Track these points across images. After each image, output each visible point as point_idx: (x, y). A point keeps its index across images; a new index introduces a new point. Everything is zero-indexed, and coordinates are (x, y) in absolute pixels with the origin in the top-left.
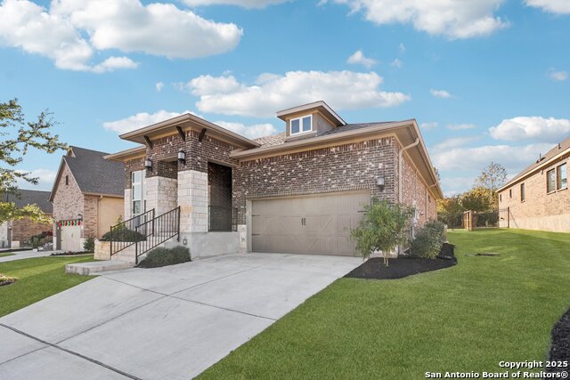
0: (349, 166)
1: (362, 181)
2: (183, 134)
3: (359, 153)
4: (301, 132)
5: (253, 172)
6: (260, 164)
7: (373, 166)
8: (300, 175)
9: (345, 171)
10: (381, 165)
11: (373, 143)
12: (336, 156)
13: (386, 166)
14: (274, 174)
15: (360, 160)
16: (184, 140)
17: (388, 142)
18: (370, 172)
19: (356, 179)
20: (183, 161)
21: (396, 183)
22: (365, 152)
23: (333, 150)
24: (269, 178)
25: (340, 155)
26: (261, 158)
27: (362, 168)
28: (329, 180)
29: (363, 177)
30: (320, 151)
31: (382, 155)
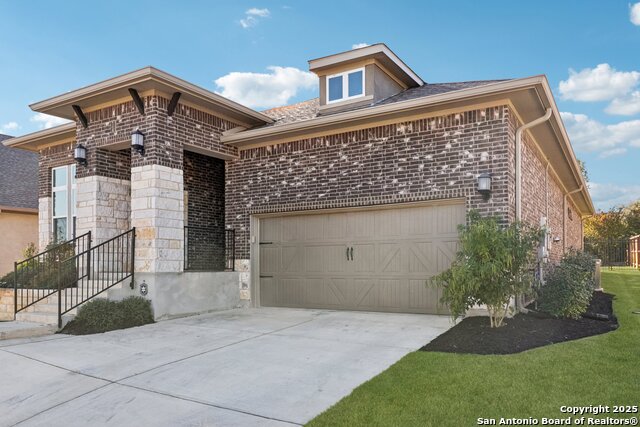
0: (429, 157)
1: (452, 183)
2: (139, 102)
3: (446, 134)
4: (346, 98)
5: (262, 168)
6: (274, 154)
7: (471, 156)
8: (344, 173)
9: (422, 166)
10: (484, 156)
11: (470, 116)
12: (407, 140)
13: (495, 157)
14: (298, 171)
15: (448, 146)
16: (142, 112)
17: (497, 114)
18: (466, 167)
19: (441, 181)
20: (140, 149)
21: (511, 186)
22: (457, 133)
23: (402, 129)
24: (290, 179)
25: (414, 137)
26: (275, 143)
27: (452, 159)
28: (395, 181)
29: (454, 177)
30: (379, 131)
31: (486, 137)
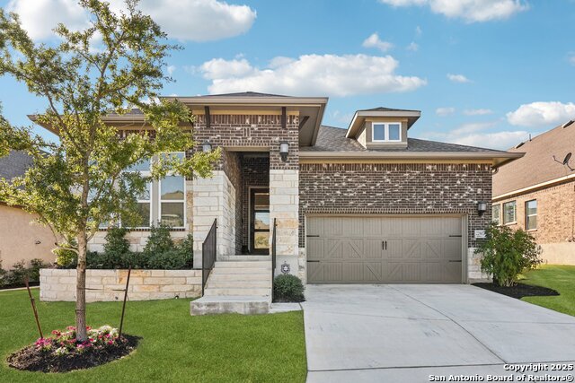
0: (447, 187)
1: (461, 205)
2: (283, 118)
3: (457, 175)
4: (387, 140)
5: (318, 179)
6: (329, 170)
7: (472, 190)
8: (388, 191)
9: (442, 192)
10: (479, 191)
11: (472, 167)
12: (432, 175)
13: (485, 192)
14: (351, 185)
15: (459, 182)
16: (284, 127)
17: (486, 168)
18: (469, 196)
19: (454, 203)
20: (284, 156)
22: (464, 175)
23: (430, 167)
24: (344, 190)
25: (437, 174)
26: (331, 163)
27: (461, 190)
28: (424, 200)
29: (462, 201)
30: (414, 167)
31: (480, 180)
